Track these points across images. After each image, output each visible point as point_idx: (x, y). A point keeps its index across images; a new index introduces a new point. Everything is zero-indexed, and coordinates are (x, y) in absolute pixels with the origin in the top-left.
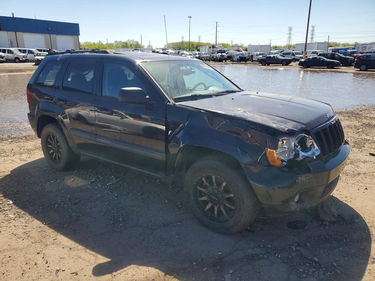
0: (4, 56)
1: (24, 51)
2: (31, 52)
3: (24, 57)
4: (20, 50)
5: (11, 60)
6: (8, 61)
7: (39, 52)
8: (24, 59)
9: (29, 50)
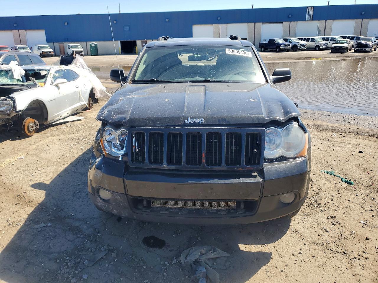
0: (306, 45)
1: (327, 39)
2: (333, 40)
3: (324, 45)
4: (323, 39)
5: (312, 48)
6: (309, 49)
7: (343, 39)
8: (324, 47)
9: (332, 38)
